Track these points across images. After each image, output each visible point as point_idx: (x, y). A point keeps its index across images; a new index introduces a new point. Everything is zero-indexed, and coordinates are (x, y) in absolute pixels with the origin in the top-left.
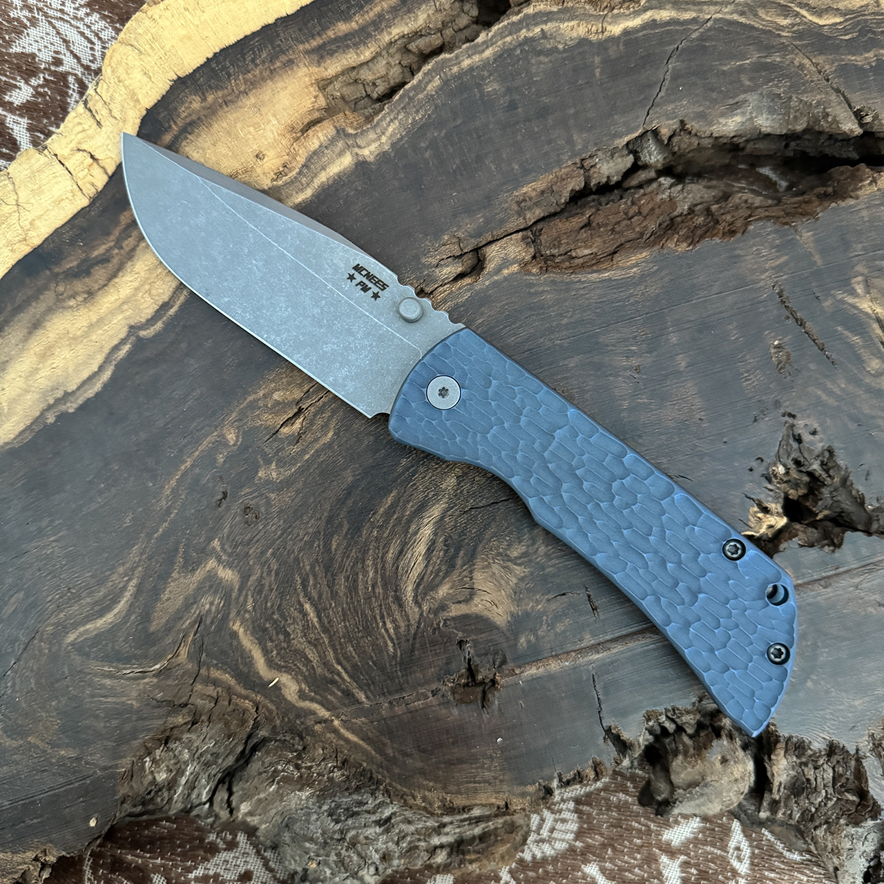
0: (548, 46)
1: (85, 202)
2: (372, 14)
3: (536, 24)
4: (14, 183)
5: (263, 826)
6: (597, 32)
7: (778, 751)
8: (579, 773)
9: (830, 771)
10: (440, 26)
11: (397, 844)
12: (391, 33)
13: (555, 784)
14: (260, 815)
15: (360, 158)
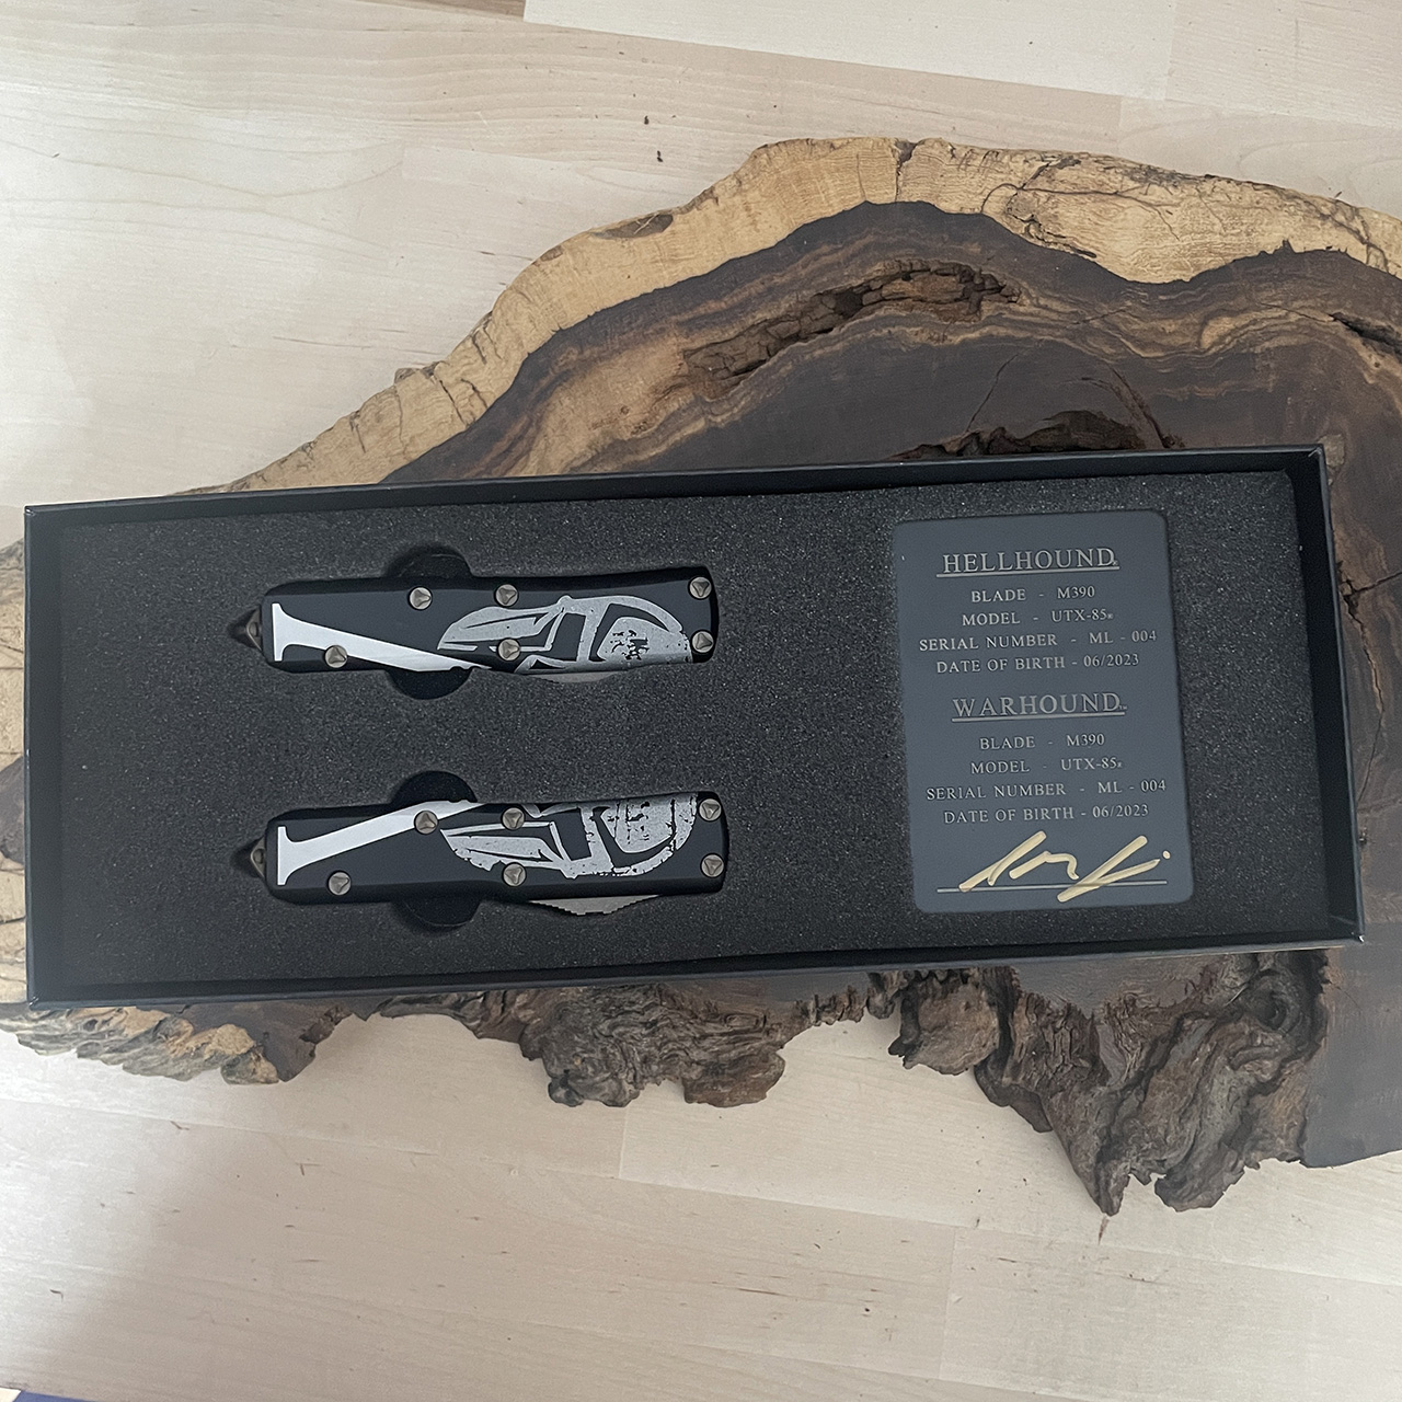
0: (893, 347)
1: (463, 428)
2: (740, 297)
3: (886, 326)
4: (399, 401)
5: (535, 1022)
6: (938, 340)
7: (1019, 1008)
8: (834, 998)
9: (1068, 1036)
10: (798, 314)
11: (659, 1049)
12: (754, 317)
13: (811, 1006)
14: (534, 1009)
15: (713, 425)
